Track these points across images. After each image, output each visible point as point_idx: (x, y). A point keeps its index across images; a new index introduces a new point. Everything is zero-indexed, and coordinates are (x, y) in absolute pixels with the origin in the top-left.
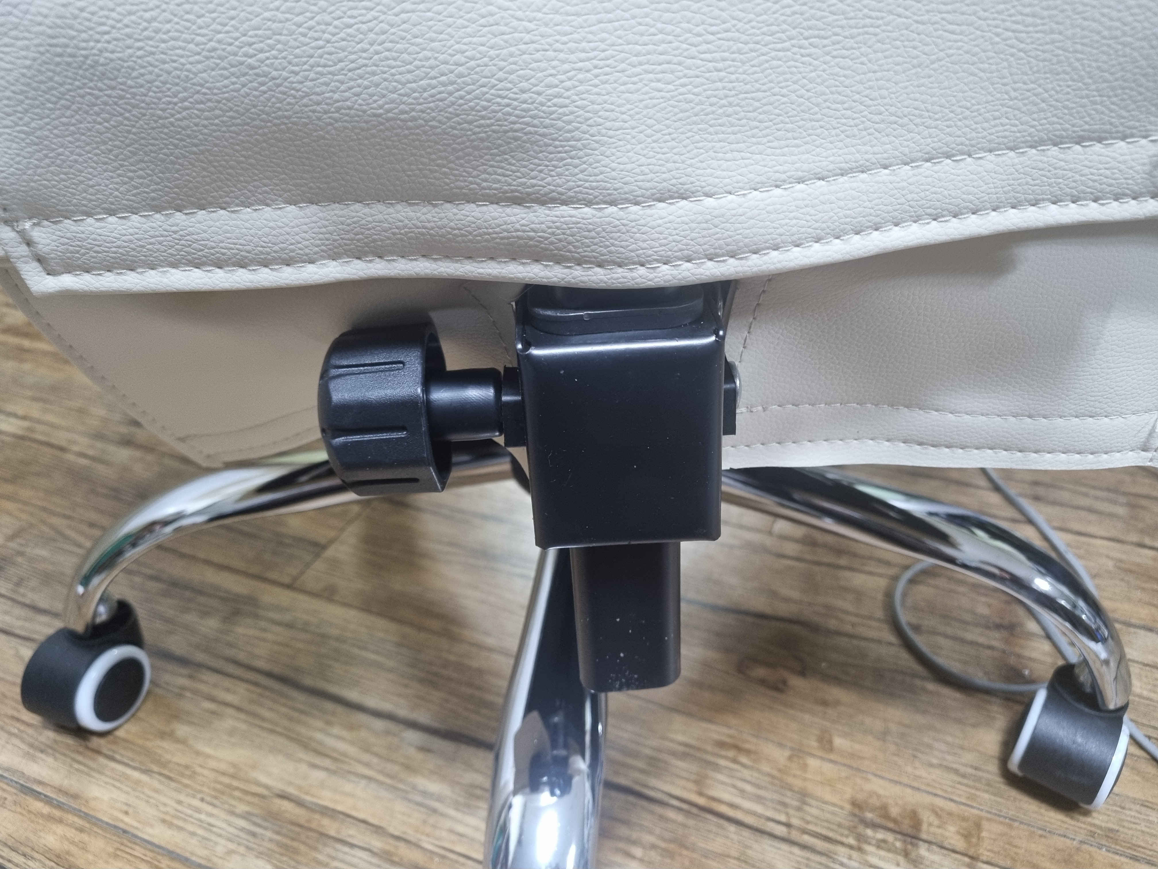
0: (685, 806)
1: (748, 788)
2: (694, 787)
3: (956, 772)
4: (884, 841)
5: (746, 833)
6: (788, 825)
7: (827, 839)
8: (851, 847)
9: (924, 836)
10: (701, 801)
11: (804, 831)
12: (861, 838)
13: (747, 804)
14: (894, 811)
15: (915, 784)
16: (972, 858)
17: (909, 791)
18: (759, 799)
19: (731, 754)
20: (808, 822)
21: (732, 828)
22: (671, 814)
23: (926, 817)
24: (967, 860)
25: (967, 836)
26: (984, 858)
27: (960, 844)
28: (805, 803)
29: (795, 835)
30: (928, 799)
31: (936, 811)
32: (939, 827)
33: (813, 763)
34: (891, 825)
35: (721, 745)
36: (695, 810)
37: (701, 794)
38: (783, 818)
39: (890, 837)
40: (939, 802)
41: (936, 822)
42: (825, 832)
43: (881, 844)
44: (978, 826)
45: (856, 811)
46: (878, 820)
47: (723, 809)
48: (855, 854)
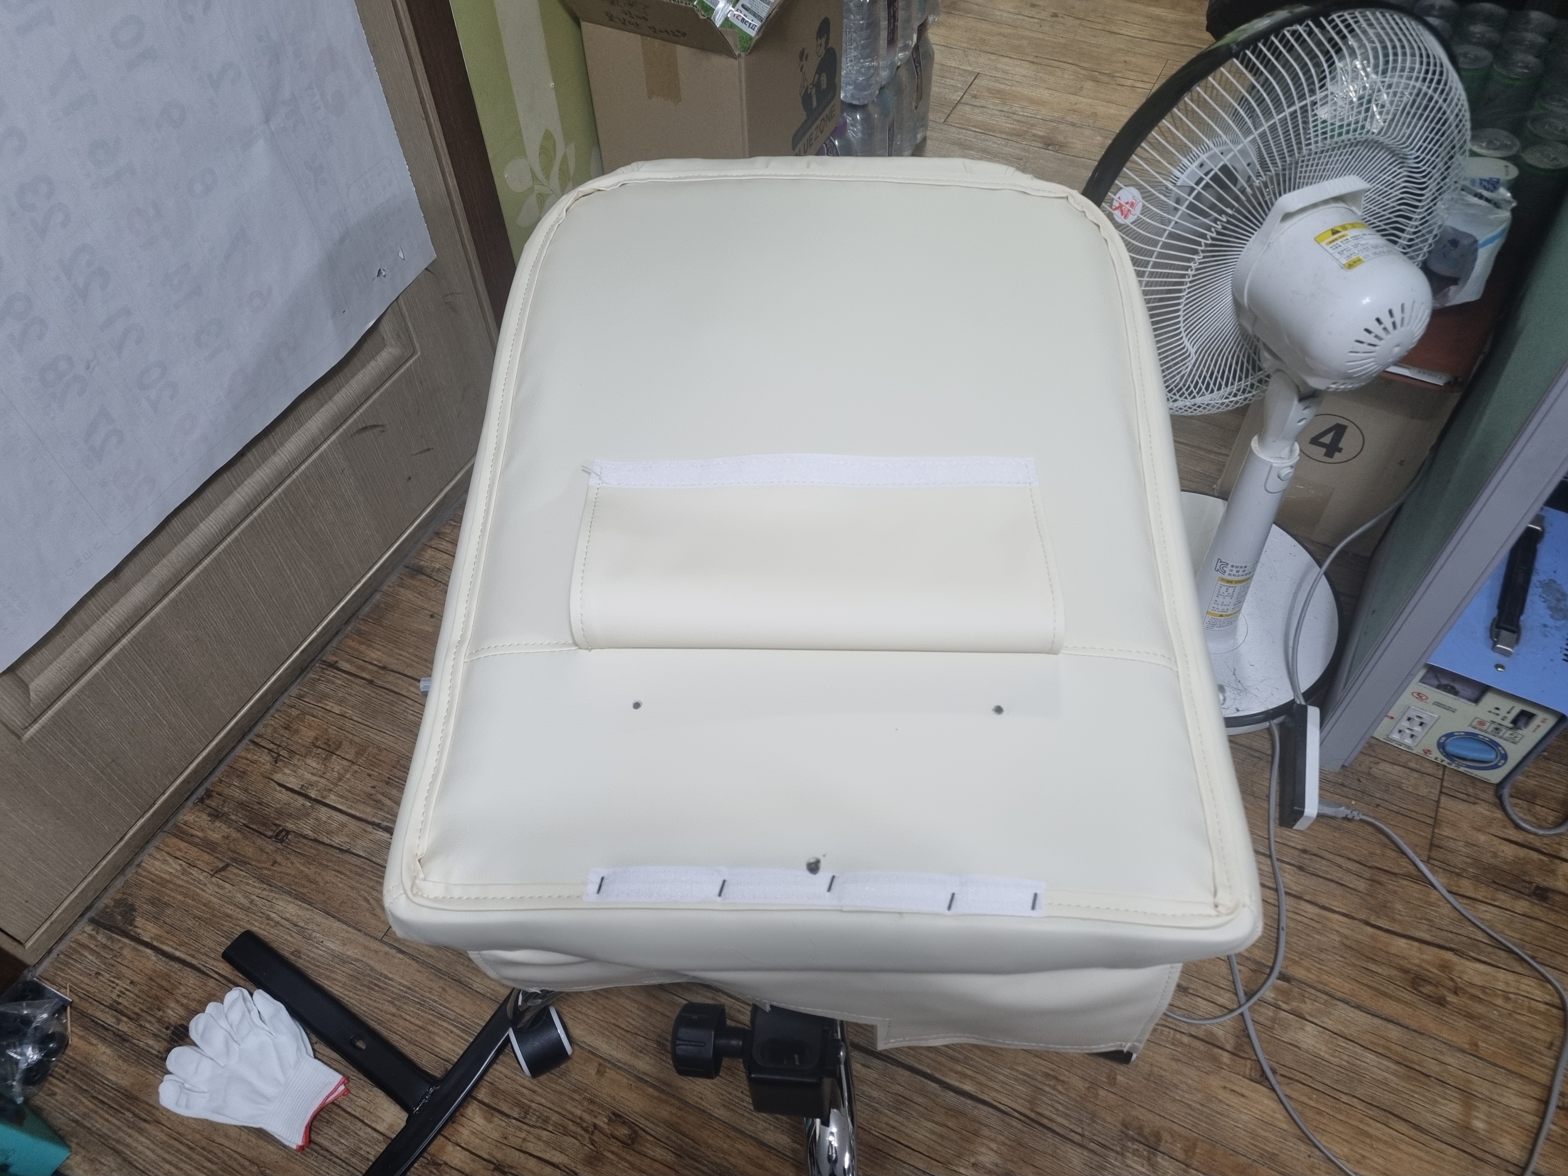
0: (1022, 1118)
1: (1061, 1108)
2: (1029, 1106)
3: (1189, 1106)
4: (1137, 1150)
5: (1057, 1139)
6: (1082, 1135)
7: (1104, 1146)
8: (1117, 1153)
9: (1161, 1149)
10: (1032, 1115)
11: (1092, 1141)
12: (1123, 1146)
13: (1059, 1120)
14: (1147, 1131)
15: (1162, 1114)
16: (1187, 1165)
17: (1158, 1118)
18: (1066, 1116)
19: (1052, 1083)
20: (1094, 1135)
21: (1050, 1135)
22: (1015, 1123)
23: (1166, 1136)
24: (1184, 1166)
25: (1186, 1152)
26: (1194, 1166)
27: (1181, 1156)
28: (1094, 1122)
29: (1086, 1142)
30: (1169, 1124)
31: (1172, 1133)
32: (1171, 1144)
33: (1102, 1093)
34: (1143, 1140)
35: (1047, 1075)
36: (1028, 1121)
37: (1032, 1110)
38: (1080, 1131)
39: (1141, 1147)
40: (1175, 1127)
41: (1170, 1141)
42: (1103, 1142)
43: (1135, 1152)
44: (1195, 1145)
45: (1125, 1130)
46: (1136, 1137)
47: (1045, 1121)
48: (1119, 1158)
